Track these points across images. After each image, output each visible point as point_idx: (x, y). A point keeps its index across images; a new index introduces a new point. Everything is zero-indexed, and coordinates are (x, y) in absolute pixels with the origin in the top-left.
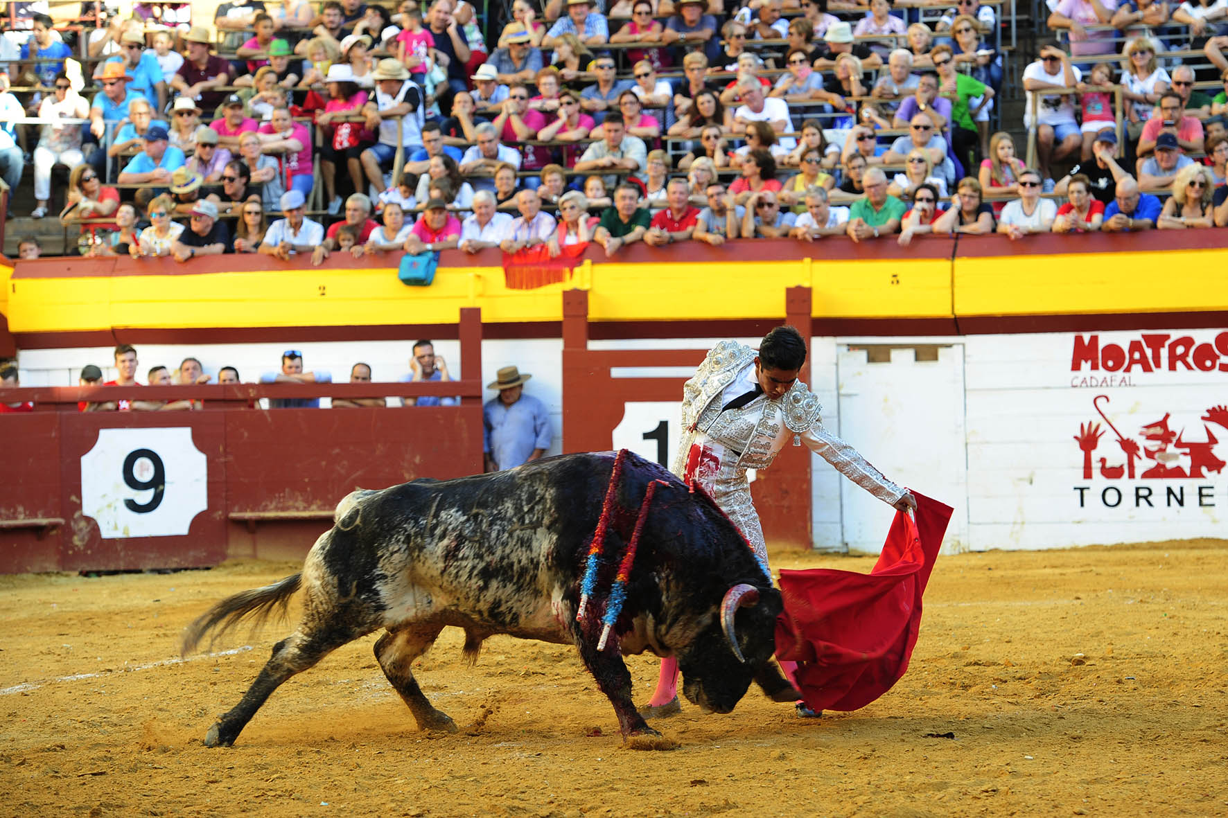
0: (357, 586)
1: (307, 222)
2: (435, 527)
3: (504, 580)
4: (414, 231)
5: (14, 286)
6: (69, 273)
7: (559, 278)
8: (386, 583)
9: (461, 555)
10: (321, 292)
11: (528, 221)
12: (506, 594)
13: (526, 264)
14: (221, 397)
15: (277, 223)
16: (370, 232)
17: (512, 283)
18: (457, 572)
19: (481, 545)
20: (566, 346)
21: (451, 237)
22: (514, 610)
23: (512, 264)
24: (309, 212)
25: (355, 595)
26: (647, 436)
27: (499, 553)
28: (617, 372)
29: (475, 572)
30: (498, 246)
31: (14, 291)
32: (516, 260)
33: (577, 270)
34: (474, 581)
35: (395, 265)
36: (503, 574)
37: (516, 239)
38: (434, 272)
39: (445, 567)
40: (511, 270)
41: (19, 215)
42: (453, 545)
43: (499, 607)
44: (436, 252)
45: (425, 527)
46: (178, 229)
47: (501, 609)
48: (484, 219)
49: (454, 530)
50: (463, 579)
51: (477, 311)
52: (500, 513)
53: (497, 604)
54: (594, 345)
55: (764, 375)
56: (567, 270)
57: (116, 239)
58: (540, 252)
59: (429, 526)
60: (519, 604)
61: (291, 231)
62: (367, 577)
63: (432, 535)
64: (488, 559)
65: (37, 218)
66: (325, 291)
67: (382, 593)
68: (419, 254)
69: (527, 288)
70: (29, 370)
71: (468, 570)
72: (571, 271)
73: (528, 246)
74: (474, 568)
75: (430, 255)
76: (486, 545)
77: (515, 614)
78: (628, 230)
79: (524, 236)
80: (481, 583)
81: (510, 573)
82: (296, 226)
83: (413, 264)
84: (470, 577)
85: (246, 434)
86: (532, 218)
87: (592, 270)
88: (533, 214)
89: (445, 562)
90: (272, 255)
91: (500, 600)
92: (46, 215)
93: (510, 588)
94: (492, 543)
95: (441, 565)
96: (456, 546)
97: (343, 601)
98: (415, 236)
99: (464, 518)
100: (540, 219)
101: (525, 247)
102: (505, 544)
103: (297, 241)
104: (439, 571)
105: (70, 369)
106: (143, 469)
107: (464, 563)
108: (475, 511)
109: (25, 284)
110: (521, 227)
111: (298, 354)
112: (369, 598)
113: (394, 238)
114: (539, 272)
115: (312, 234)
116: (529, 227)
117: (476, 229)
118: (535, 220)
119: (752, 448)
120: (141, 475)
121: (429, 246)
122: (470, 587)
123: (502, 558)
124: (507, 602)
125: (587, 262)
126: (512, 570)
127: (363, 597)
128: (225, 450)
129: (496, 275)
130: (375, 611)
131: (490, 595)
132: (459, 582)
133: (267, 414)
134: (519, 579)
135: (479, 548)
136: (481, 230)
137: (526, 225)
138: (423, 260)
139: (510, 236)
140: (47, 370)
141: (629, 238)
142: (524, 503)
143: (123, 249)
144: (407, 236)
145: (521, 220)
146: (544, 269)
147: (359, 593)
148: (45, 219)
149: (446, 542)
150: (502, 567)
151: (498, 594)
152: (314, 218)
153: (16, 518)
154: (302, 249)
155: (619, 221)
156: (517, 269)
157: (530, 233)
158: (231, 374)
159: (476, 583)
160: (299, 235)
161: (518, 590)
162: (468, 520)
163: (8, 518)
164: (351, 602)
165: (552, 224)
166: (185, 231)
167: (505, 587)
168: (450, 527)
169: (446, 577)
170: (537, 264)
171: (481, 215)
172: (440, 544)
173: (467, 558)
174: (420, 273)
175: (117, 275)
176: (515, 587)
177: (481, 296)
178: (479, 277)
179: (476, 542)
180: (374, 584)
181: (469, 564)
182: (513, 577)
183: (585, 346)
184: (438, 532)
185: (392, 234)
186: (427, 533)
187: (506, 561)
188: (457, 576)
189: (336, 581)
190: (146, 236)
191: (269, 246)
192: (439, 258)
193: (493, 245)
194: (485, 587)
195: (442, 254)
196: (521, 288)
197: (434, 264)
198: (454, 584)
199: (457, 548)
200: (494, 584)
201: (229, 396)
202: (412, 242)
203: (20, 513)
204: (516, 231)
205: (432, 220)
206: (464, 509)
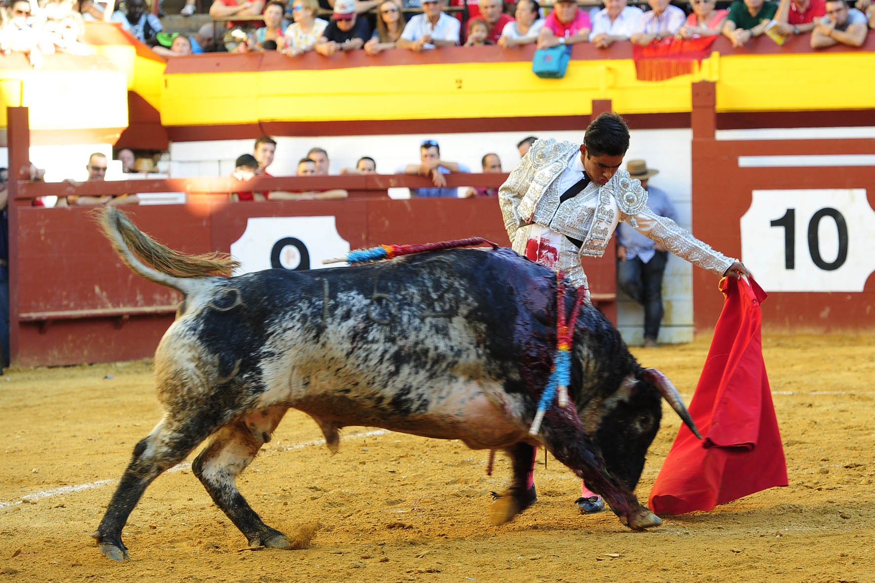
0: (241, 365)
1: (444, 17)
2: (335, 307)
3: (416, 367)
4: (547, 25)
5: (166, 81)
6: (218, 68)
7: (688, 70)
8: (271, 362)
9: (370, 338)
10: (458, 85)
11: (658, 15)
12: (418, 380)
13: (656, 57)
14: (362, 186)
15: (415, 19)
16: (502, 28)
17: (641, 75)
18: (367, 356)
19: (393, 329)
20: (695, 135)
21: (583, 31)
22: (425, 397)
23: (642, 57)
24: (446, 8)
25: (237, 375)
26: (774, 223)
27: (412, 338)
28: (745, 162)
29: (387, 356)
30: (629, 40)
31: (166, 86)
32: (646, 53)
33: (705, 62)
34: (385, 365)
35: (529, 58)
36: (415, 360)
37: (646, 32)
38: (566, 65)
39: (353, 349)
40: (641, 62)
41: (170, 13)
42: (362, 326)
43: (408, 393)
44: (569, 46)
45: (323, 308)
46: (322, 25)
47: (410, 396)
48: (614, 12)
49: (359, 311)
50: (372, 363)
51: (607, 103)
52: (404, 298)
53: (406, 390)
54: (722, 135)
55: (591, 162)
56: (695, 62)
57: (263, 35)
58: (670, 45)
59: (327, 307)
60: (431, 390)
61: (429, 25)
62: (252, 354)
63: (333, 316)
64: (401, 343)
65: (187, 16)
66: (463, 84)
67: (265, 372)
68: (553, 48)
69: (657, 80)
70: (181, 162)
71: (379, 353)
72: (700, 63)
73: (659, 38)
74: (385, 351)
75: (563, 48)
76: (399, 328)
77: (425, 400)
78: (755, 22)
79: (654, 29)
80: (392, 368)
81: (423, 359)
82: (434, 20)
83: (546, 58)
84: (381, 361)
85: (387, 223)
86: (662, 12)
87: (720, 64)
88: (663, 7)
89: (352, 343)
90: (411, 50)
91: (410, 387)
92: (195, 12)
93: (423, 374)
94: (405, 327)
95: (347, 346)
96: (365, 328)
97: (224, 381)
98: (548, 30)
99: (367, 301)
100: (669, 13)
101: (655, 39)
102: (418, 329)
103: (435, 36)
104: (345, 353)
105: (219, 161)
106: (289, 257)
107: (375, 346)
108: (376, 295)
109: (177, 79)
110: (651, 21)
111: (434, 143)
112: (251, 377)
113: (526, 33)
114: (669, 65)
115: (449, 28)
116: (660, 21)
117: (607, 22)
118: (664, 14)
119: (594, 234)
120: (288, 262)
121: (562, 40)
122: (379, 372)
123: (416, 344)
124: (418, 388)
125: (715, 54)
126: (426, 357)
127: (245, 376)
128: (367, 238)
129: (626, 67)
130: (254, 392)
131: (399, 382)
132: (368, 366)
133: (407, 203)
134: (432, 366)
135: (391, 331)
136: (612, 24)
137: (656, 19)
138: (556, 54)
139: (640, 30)
140: (198, 162)
141: (757, 30)
142: (431, 290)
143: (272, 45)
144: (539, 30)
145: (651, 14)
146: (674, 62)
147: (242, 371)
148: (195, 17)
149: (351, 322)
150: (415, 352)
151: (409, 380)
152: (449, 13)
153: (169, 304)
154: (439, 44)
155: (747, 14)
156: (647, 62)
157: (659, 28)
158: (369, 164)
159: (387, 367)
160: (436, 28)
161: (431, 377)
162: (372, 304)
163: (162, 304)
164: (232, 381)
165: (680, 17)
166: (327, 28)
167: (417, 373)
168: (354, 309)
169: (352, 359)
170: (666, 56)
171: (611, 8)
172: (344, 324)
173: (377, 341)
174: (552, 66)
175: (264, 70)
176: (428, 374)
177: (612, 87)
178: (610, 69)
179: (387, 325)
180: (259, 362)
181: (380, 347)
182: (426, 363)
183: (713, 136)
184: (339, 312)
185: (524, 29)
186: (326, 313)
187: (420, 346)
188: (366, 359)
189: (216, 359)
190: (291, 32)
191: (406, 41)
192: (571, 51)
193: (624, 38)
194: (397, 372)
195: (575, 48)
196: (650, 79)
197: (566, 57)
198: (361, 367)
199: (366, 330)
200: (406, 370)
201: (370, 186)
202: (545, 36)
203: (174, 299)
204: (646, 24)
205: (562, 13)
206: (366, 291)
